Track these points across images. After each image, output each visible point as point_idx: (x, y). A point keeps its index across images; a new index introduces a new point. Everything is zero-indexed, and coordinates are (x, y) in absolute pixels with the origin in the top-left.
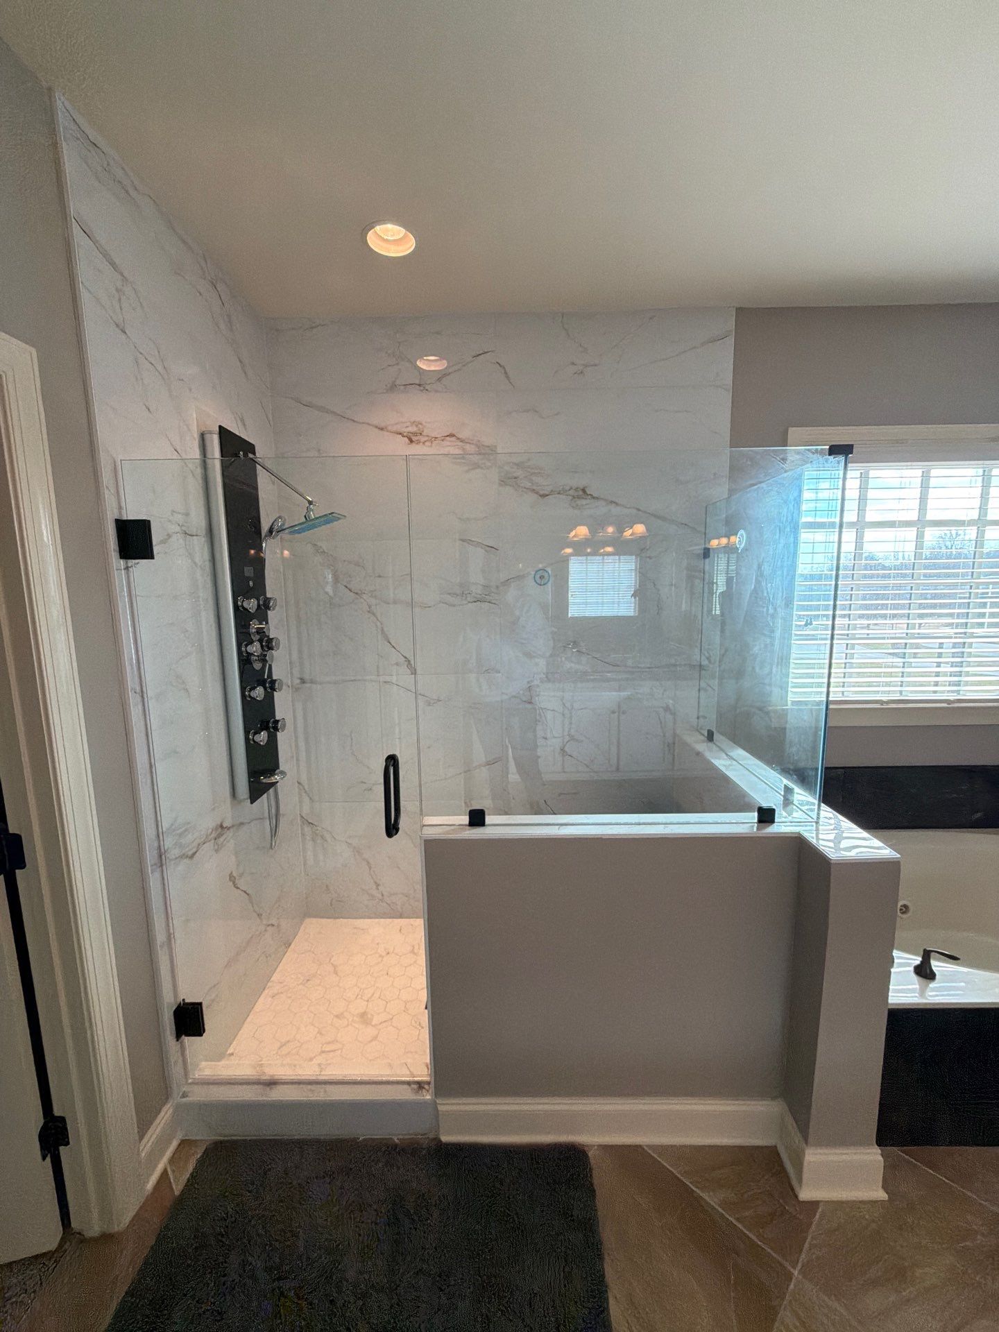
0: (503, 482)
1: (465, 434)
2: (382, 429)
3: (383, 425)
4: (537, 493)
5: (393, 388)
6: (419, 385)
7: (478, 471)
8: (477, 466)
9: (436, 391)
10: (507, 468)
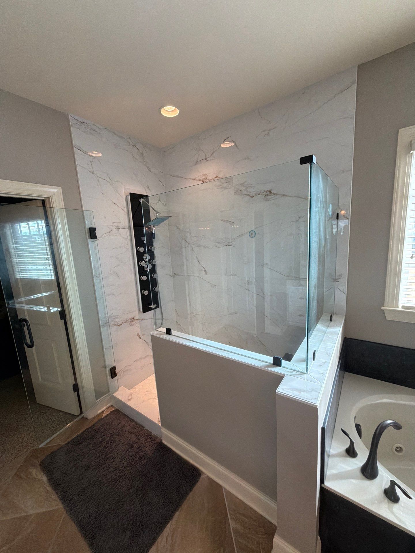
0: (236, 193)
1: (221, 176)
2: (194, 180)
3: (194, 178)
4: (250, 196)
5: (197, 163)
6: (205, 159)
7: (226, 190)
8: (226, 188)
9: (211, 160)
10: (237, 187)
